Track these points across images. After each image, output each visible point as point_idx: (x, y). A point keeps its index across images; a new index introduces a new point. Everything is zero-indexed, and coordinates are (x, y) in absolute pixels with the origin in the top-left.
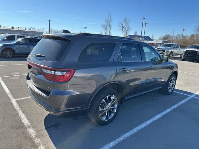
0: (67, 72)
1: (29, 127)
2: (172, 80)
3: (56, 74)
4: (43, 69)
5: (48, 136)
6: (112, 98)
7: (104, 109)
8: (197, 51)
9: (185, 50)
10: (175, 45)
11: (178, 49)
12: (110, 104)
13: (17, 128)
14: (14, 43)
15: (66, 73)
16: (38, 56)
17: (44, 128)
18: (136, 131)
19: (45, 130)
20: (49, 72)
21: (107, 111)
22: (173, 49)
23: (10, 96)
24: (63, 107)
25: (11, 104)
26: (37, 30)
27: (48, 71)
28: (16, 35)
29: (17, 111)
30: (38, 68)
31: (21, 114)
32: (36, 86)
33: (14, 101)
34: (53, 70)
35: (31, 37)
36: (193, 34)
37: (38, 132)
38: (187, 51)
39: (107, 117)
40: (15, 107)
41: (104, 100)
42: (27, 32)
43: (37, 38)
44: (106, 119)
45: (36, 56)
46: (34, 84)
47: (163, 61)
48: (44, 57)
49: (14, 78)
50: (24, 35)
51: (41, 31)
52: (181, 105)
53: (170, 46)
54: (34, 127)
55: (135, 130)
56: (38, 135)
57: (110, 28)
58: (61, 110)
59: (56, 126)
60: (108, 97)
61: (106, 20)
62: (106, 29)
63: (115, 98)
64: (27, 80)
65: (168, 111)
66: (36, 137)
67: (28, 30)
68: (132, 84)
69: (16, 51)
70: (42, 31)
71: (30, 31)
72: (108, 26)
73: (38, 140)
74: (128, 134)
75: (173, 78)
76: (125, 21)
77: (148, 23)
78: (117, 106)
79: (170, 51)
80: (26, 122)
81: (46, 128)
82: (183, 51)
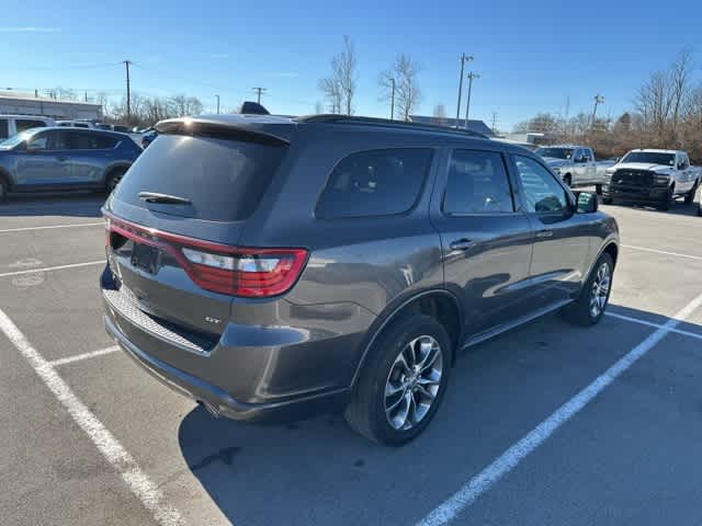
0: (284, 260)
1: (126, 466)
2: (601, 272)
3: (240, 268)
4: (185, 251)
5: (207, 496)
6: (426, 347)
7: (401, 388)
8: (653, 172)
9: (614, 169)
10: (580, 151)
11: (589, 164)
12: (418, 368)
13: (83, 475)
14: (9, 148)
15: (278, 264)
16: (159, 201)
17: (185, 466)
18: (517, 462)
19: (191, 476)
20: (211, 260)
21: (409, 396)
22: (573, 165)
23: (28, 351)
24: (261, 391)
25: (39, 380)
26: (80, 100)
27: (209, 256)
28: (12, 117)
29: (67, 408)
30: (166, 245)
31: (83, 415)
32: (148, 314)
33: (45, 369)
34: (231, 255)
35: (63, 125)
36: (627, 110)
37: (164, 484)
38: (619, 171)
39: (410, 417)
40: (56, 392)
41: (400, 357)
42: (42, 105)
43: (86, 126)
44: (406, 423)
45: (148, 201)
46: (139, 306)
47: (579, 210)
48: (189, 203)
49: (27, 283)
50: (43, 118)
51: (95, 102)
52: (637, 362)
53: (561, 154)
54: (146, 466)
55: (512, 457)
56: (170, 497)
57: (350, 91)
58: (254, 401)
59: (227, 455)
60: (412, 344)
61: (334, 63)
62: (334, 94)
63: (435, 345)
64: (104, 291)
65: (603, 381)
66: (162, 503)
67: (44, 97)
68: (489, 293)
69: (18, 175)
70: (99, 103)
71: (53, 100)
72: (342, 84)
73: (175, 514)
74: (491, 474)
75: (605, 268)
76: (403, 67)
77: (478, 76)
78: (440, 374)
79: (564, 171)
80: (110, 447)
81: (193, 468)
82: (607, 172)
